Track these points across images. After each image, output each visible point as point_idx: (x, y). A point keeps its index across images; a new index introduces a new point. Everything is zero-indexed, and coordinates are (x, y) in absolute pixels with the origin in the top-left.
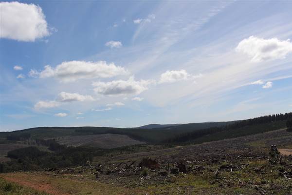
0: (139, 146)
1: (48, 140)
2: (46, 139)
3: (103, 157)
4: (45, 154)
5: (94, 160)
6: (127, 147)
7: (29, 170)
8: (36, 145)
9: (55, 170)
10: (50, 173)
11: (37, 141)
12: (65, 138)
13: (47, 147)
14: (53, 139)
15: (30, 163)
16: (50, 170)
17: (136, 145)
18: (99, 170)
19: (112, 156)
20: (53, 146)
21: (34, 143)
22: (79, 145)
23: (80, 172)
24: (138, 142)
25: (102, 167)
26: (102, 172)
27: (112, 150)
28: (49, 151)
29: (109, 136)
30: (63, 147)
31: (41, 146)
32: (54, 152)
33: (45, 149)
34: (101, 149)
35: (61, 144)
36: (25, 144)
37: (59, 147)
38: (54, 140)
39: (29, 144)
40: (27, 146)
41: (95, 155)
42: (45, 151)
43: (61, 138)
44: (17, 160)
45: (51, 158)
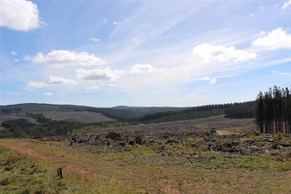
0: (111, 122)
1: (37, 114)
2: (35, 113)
3: (80, 130)
4: (33, 125)
5: (73, 132)
6: (101, 123)
7: (18, 138)
8: (26, 118)
9: (39, 138)
10: (35, 140)
11: (27, 114)
12: (51, 113)
13: (36, 120)
14: (40, 113)
15: (21, 132)
16: (35, 138)
17: (108, 122)
18: (74, 139)
19: (88, 129)
20: (40, 119)
21: (24, 116)
22: (62, 119)
23: (59, 141)
24: (110, 119)
25: (78, 137)
26: (75, 141)
27: (88, 125)
28: (37, 123)
29: (86, 113)
30: (49, 120)
31: (30, 118)
32: (41, 124)
33: (33, 121)
34: (79, 123)
35: (47, 118)
36: (17, 116)
37: (45, 120)
38: (42, 114)
39: (20, 116)
40: (19, 118)
41: (75, 128)
42: (33, 122)
43: (47, 113)
44: (9, 129)
45: (38, 129)
